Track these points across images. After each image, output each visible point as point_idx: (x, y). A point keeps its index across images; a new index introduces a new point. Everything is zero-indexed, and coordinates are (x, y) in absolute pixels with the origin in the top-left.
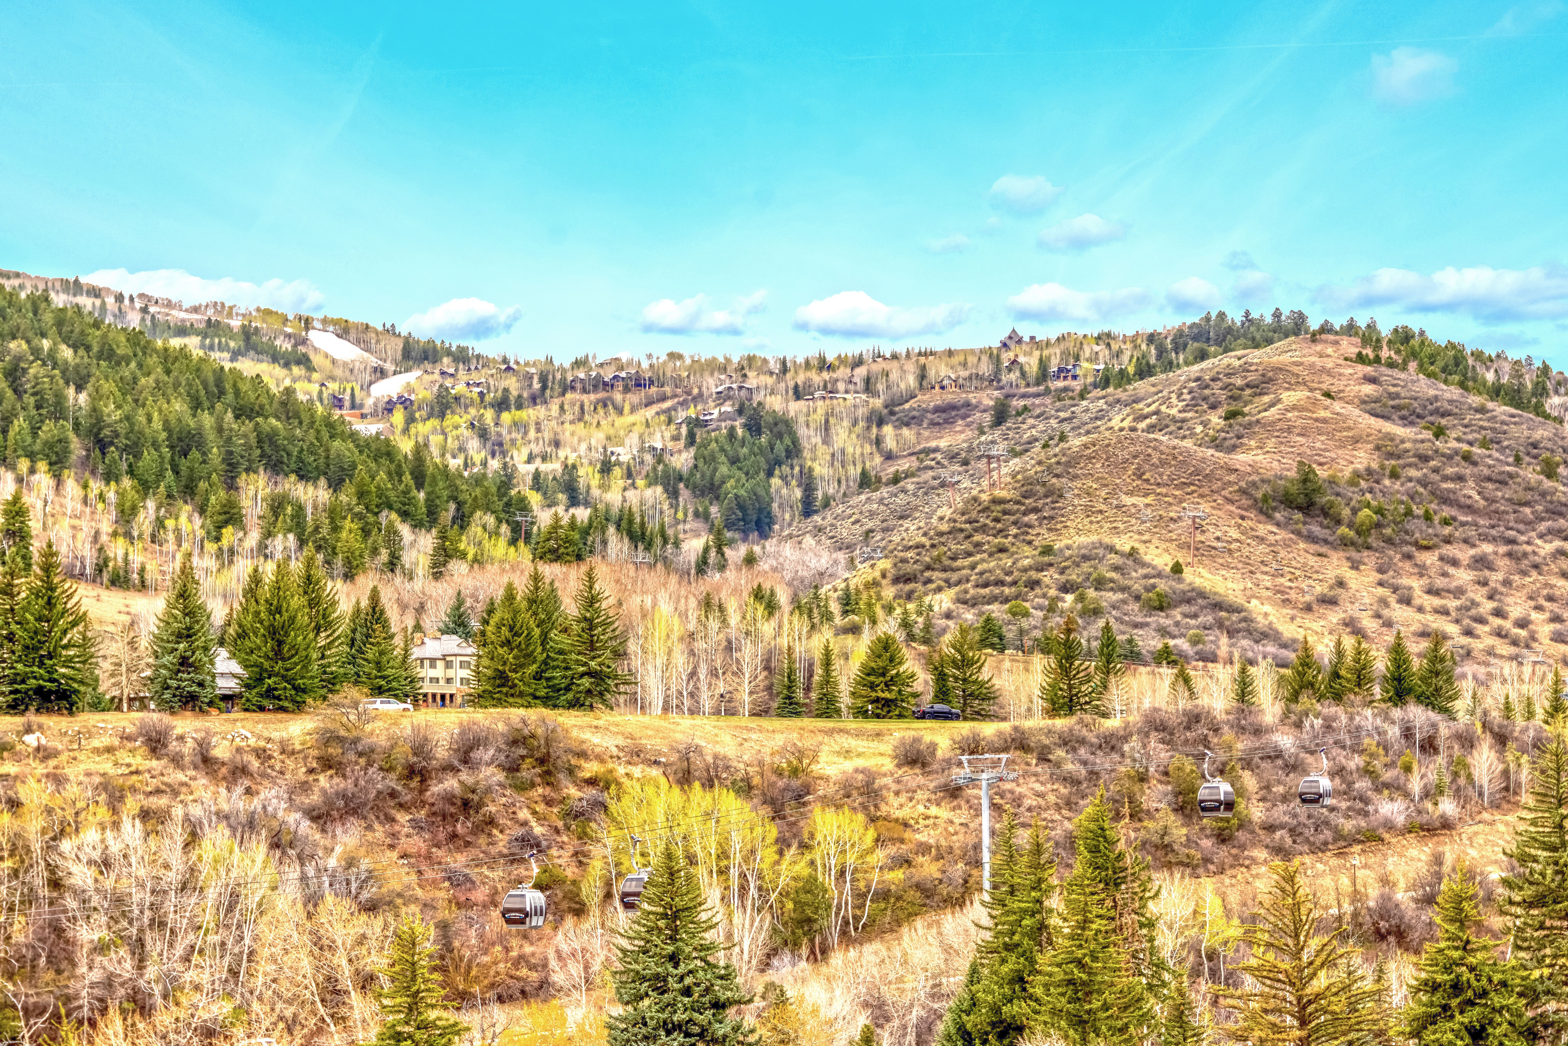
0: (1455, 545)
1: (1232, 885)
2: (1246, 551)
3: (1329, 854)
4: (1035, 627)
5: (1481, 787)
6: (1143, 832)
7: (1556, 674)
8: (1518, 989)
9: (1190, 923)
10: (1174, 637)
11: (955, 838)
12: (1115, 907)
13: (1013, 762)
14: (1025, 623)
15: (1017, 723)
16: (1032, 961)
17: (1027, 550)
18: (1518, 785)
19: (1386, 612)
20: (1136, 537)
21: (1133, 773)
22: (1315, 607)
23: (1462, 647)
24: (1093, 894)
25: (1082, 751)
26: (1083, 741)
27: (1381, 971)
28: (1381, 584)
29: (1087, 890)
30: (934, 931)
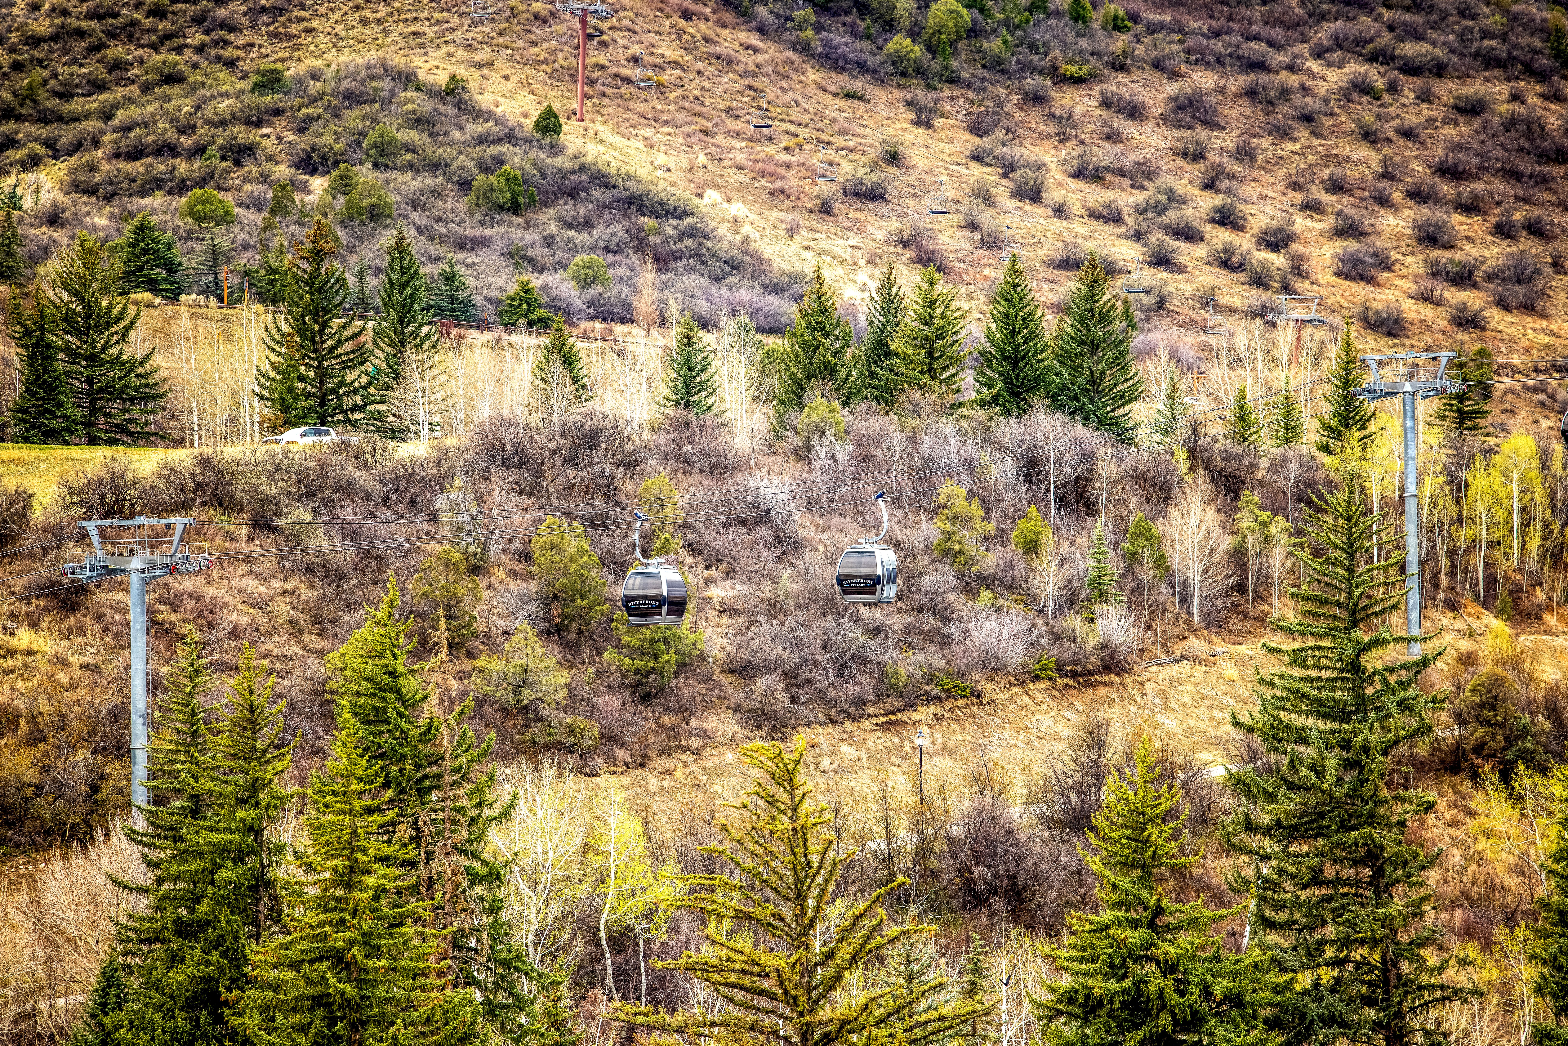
0: (1136, 74)
1: (665, 792)
2: (693, 87)
3: (866, 724)
4: (246, 247)
5: (1186, 584)
6: (476, 679)
7: (1348, 347)
8: (1267, 1012)
9: (576, 871)
10: (542, 269)
11: (71, 695)
12: (416, 839)
13: (199, 532)
14: (223, 239)
15: (208, 451)
16: (237, 959)
17: (226, 80)
18: (1266, 580)
19: (987, 218)
20: (461, 54)
21: (455, 556)
22: (839, 207)
23: (1147, 292)
24: (369, 811)
25: (347, 510)
26: (348, 489)
27: (976, 971)
28: (977, 157)
29: (357, 804)
30: (23, 896)
